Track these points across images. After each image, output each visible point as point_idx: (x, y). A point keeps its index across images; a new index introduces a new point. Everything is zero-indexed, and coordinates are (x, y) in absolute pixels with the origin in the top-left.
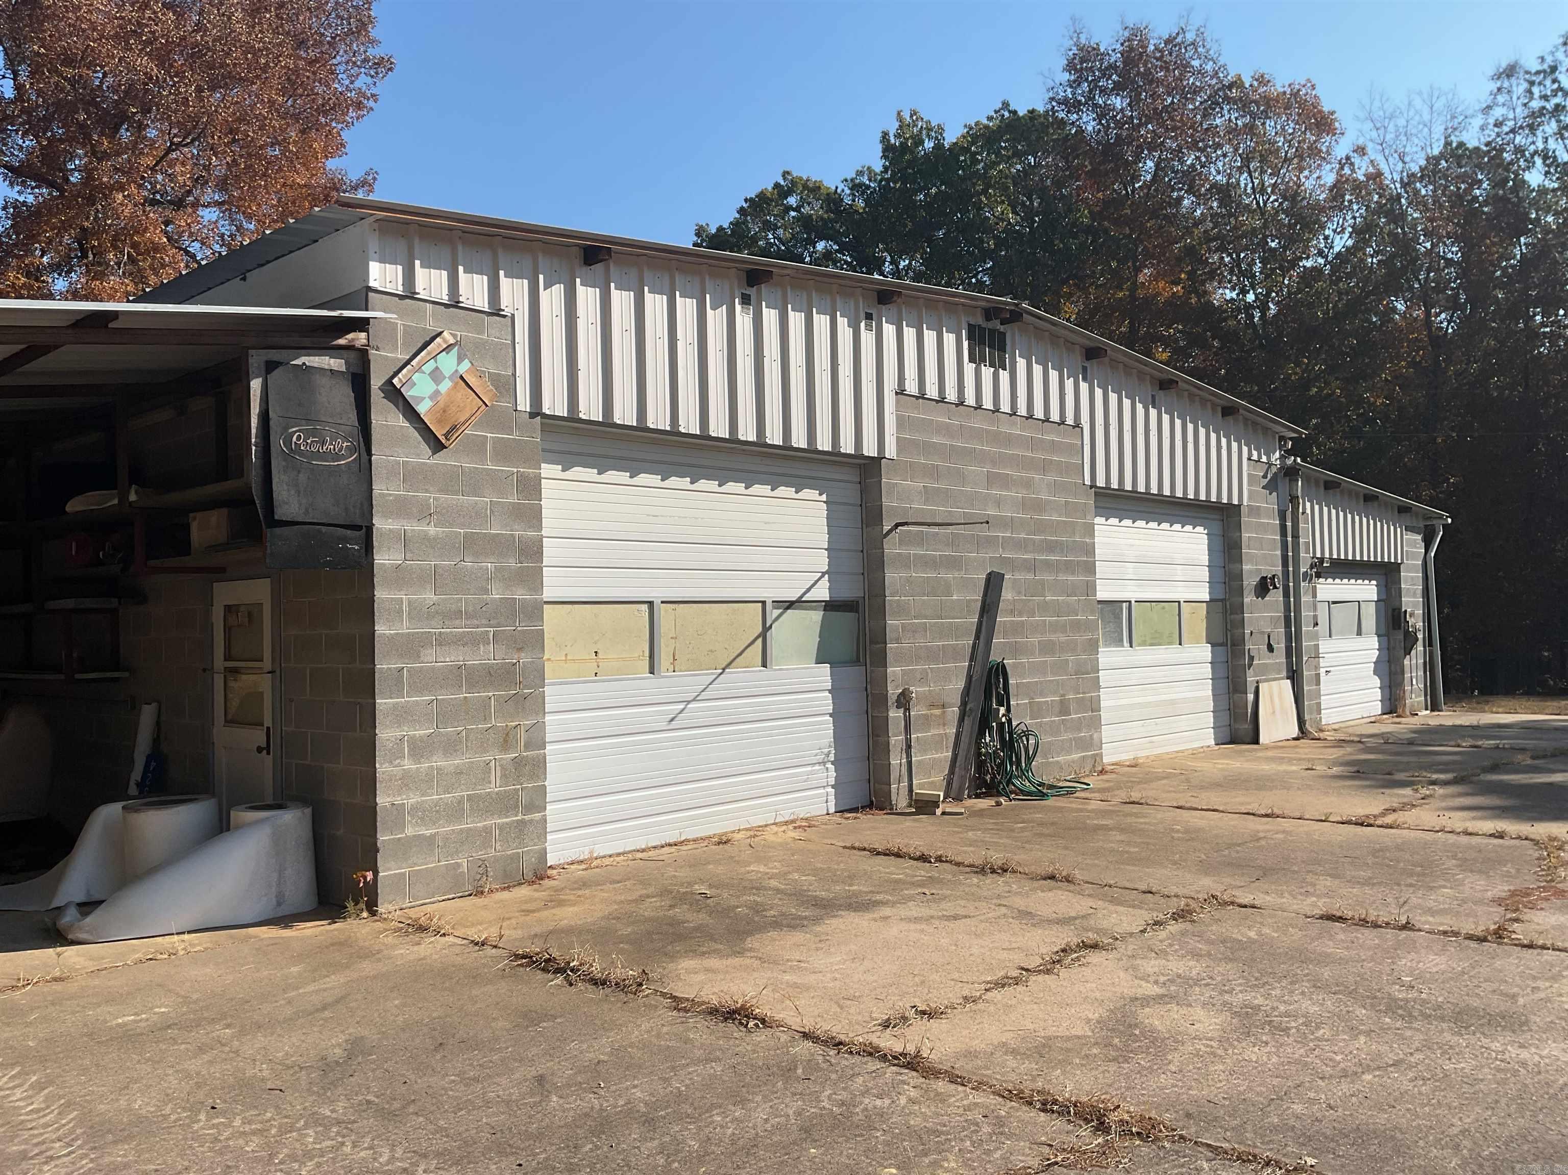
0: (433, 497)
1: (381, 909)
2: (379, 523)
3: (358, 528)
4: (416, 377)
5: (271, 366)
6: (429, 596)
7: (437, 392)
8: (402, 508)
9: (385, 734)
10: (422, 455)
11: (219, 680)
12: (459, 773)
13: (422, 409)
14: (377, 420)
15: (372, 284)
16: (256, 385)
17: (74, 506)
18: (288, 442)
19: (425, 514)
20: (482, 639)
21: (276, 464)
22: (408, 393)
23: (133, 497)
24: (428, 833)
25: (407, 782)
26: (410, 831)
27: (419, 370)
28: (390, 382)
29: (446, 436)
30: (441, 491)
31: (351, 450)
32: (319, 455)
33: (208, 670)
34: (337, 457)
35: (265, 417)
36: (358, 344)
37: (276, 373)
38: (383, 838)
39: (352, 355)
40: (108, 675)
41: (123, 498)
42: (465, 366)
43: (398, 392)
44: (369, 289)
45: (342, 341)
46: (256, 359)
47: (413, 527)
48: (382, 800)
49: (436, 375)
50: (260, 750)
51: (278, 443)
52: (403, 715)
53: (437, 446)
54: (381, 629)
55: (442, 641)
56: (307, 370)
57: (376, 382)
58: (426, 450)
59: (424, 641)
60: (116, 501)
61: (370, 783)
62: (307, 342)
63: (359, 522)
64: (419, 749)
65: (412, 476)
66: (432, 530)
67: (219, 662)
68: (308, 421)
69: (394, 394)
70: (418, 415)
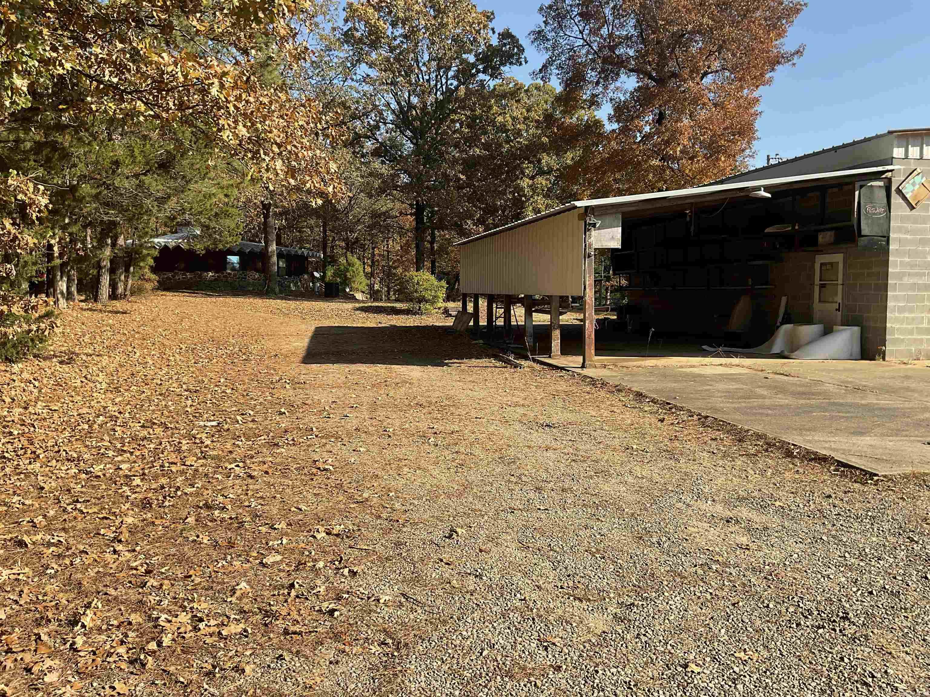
0: (909, 226)
1: (887, 359)
2: (892, 235)
3: (884, 237)
4: (907, 186)
5: (861, 187)
6: (907, 260)
7: (914, 190)
8: (900, 230)
9: (890, 304)
10: (907, 211)
11: (817, 289)
12: (913, 319)
13: (908, 196)
14: (893, 201)
15: (894, 156)
16: (857, 193)
17: (767, 231)
18: (866, 210)
19: (907, 232)
20: (924, 274)
21: (862, 218)
22: (904, 191)
23: (797, 227)
24: (902, 337)
25: (897, 320)
26: (896, 336)
27: (908, 183)
28: (898, 188)
29: (916, 204)
30: (913, 223)
31: (884, 212)
32: (874, 214)
33: (813, 284)
34: (880, 214)
35: (859, 203)
36: (889, 177)
37: (863, 189)
38: (888, 337)
39: (886, 180)
40: (764, 287)
41: (793, 227)
42: (924, 179)
43: (901, 191)
44: (893, 158)
45: (884, 176)
46: (857, 185)
47: (902, 236)
48: (888, 325)
49: (914, 184)
50: (836, 310)
51: (863, 211)
52: (896, 298)
53: (912, 208)
54: (890, 270)
55: (909, 274)
56: (872, 186)
57: (893, 188)
58: (908, 209)
59: (904, 274)
60: (790, 229)
61: (884, 320)
62: (873, 178)
63: (885, 235)
64: (901, 310)
65: (904, 219)
66: (908, 237)
67: (817, 281)
68: (872, 203)
69: (899, 191)
70: (906, 198)
